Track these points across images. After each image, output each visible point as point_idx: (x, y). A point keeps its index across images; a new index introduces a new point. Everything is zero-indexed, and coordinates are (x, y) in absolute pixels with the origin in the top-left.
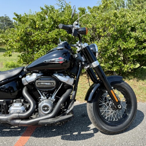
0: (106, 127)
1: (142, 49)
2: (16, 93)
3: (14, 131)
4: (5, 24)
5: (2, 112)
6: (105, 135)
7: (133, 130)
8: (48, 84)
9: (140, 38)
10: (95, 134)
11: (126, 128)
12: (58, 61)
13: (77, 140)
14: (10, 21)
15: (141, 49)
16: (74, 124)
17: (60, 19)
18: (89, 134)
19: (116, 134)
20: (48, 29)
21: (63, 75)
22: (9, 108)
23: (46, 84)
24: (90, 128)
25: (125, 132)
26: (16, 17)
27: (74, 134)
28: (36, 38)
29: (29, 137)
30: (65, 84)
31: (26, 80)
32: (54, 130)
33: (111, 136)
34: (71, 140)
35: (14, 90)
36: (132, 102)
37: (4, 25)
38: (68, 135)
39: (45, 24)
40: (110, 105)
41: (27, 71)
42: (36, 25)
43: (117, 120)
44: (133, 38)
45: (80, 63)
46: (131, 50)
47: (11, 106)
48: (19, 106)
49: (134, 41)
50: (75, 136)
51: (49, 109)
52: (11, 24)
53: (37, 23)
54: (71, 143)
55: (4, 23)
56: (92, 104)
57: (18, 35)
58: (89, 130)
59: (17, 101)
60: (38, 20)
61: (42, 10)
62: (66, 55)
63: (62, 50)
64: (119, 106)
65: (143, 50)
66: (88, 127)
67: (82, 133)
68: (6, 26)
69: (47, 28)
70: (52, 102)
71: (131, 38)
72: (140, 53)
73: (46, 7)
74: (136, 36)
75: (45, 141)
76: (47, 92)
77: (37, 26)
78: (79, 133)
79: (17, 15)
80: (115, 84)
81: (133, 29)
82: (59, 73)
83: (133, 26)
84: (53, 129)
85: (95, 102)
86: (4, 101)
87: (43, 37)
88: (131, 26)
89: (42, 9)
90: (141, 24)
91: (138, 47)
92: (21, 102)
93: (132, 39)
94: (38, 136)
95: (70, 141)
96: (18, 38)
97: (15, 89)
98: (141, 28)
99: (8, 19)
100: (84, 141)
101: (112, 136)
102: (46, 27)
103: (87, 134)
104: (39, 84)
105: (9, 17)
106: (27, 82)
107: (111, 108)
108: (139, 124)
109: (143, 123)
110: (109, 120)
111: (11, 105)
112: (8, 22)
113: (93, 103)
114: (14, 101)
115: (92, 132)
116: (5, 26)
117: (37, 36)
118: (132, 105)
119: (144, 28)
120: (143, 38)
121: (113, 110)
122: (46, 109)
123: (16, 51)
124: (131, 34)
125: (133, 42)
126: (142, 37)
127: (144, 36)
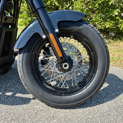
7: (95, 107)
25: (78, 108)
36: (99, 63)
67: (18, 95)
108: (110, 100)
109: (117, 100)
113: (22, 54)
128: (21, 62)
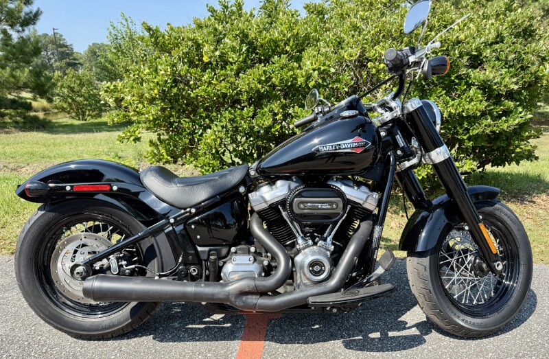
0: (461, 318)
1: (499, 117)
2: (233, 232)
3: (217, 328)
4: (52, 56)
5: (203, 278)
6: (452, 340)
8: (325, 207)
9: (495, 87)
10: (426, 337)
11: (507, 322)
12: (350, 148)
13: (388, 350)
14: (66, 46)
15: (497, 117)
16: (361, 314)
17: (266, 38)
18: (411, 336)
19: (481, 338)
20: (235, 67)
21: (352, 185)
22: (221, 268)
23: (320, 206)
24: (407, 323)
26: (147, 34)
27: (372, 335)
28: (205, 91)
29: (262, 343)
30: (357, 208)
31: (262, 197)
32: (315, 327)
33: (469, 341)
34: (372, 350)
35: (225, 221)
37: (50, 59)
38: (358, 338)
39: (227, 53)
40: (468, 264)
41: (257, 175)
42: (202, 56)
43: (483, 302)
44: (474, 85)
45: (389, 153)
46: (472, 119)
47: (225, 263)
48: (249, 262)
49: (480, 96)
50: (377, 340)
51: (324, 271)
52: (68, 54)
53: (206, 48)
54: (374, 357)
55: (49, 53)
56: (426, 261)
57: (158, 83)
58: (405, 328)
59: (240, 249)
60: (207, 42)
61: (211, 13)
62: (364, 131)
63: (354, 119)
64: (498, 265)
65: (504, 118)
66: (401, 321)
67: (391, 334)
68: (56, 61)
69: (231, 64)
70: (329, 253)
71: (469, 85)
72: (495, 129)
73: (222, 5)
74: (489, 81)
75: (307, 352)
76: (314, 229)
77: (206, 59)
78: (385, 335)
79: (149, 29)
80: (482, 207)
81: (476, 62)
82: (344, 180)
83: (474, 53)
84: (314, 325)
85: (433, 256)
86: (210, 250)
87: (222, 87)
88: (468, 54)
89: (212, 11)
90: (496, 46)
91: (490, 113)
92: (249, 252)
93: (473, 89)
94: (282, 340)
95: (371, 353)
96: (156, 91)
97: (230, 220)
98: (498, 59)
99: (60, 40)
100: (404, 352)
101: (473, 343)
102: (231, 60)
103: (405, 337)
104: (302, 206)
105: (61, 36)
106: (266, 202)
107: (471, 272)
110: (463, 302)
111: (224, 260)
112: (60, 49)
113: (428, 257)
114: (233, 249)
115: (415, 331)
116: (53, 61)
117: (206, 86)
118: (522, 263)
119: (506, 57)
120: (505, 86)
121: (476, 276)
122: (317, 268)
123: (148, 129)
124: (468, 76)
125: (477, 97)
126: (501, 83)
127: (507, 79)
128: (428, 269)
